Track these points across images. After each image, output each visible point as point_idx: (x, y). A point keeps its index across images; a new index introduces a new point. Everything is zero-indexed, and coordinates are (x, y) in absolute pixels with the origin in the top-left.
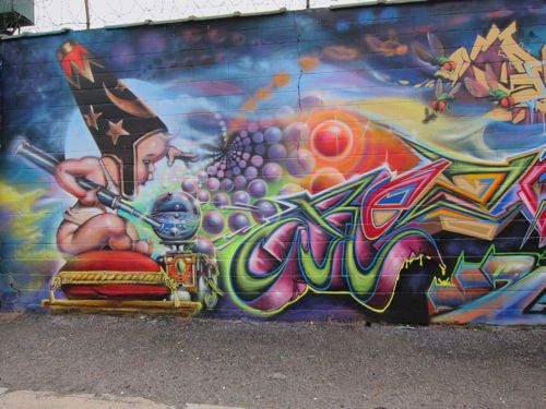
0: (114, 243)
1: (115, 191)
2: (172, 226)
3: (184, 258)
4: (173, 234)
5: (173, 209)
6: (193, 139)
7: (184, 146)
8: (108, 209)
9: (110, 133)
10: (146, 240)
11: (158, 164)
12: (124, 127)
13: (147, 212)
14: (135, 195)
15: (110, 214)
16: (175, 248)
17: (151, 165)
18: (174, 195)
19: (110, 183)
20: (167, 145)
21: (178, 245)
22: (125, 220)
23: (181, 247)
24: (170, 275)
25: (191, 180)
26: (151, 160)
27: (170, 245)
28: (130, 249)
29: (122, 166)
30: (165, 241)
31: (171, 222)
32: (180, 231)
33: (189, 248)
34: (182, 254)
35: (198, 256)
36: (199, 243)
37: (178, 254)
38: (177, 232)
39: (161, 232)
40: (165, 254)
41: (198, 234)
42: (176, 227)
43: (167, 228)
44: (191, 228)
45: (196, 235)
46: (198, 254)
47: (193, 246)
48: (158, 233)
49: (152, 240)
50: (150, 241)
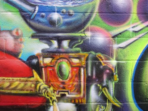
2: (52, 10)
3: (69, 59)
4: (52, 23)
10: (10, 32)
16: (55, 43)
21: (60, 40)
23: (65, 44)
24: (47, 82)
27: (48, 40)
30: (40, 34)
32: (64, 18)
33: (77, 45)
34: (66, 52)
35: (90, 56)
36: (92, 37)
37: (60, 52)
38: (59, 21)
39: (33, 19)
40: (41, 52)
41: (91, 24)
42: (58, 12)
43: (43, 14)
44: (82, 14)
45: (88, 25)
46: (90, 54)
47: (84, 42)
48: (28, 21)
49: (20, 32)
50: (17, 33)
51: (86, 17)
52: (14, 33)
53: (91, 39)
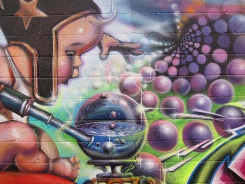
0: (23, 161)
1: (24, 91)
2: (106, 139)
3: (121, 183)
4: (106, 151)
5: (106, 117)
6: (135, 25)
7: (122, 33)
8: (15, 116)
9: (19, 14)
10: (68, 159)
11: (86, 57)
12: (40, 6)
13: (71, 121)
14: (53, 98)
15: (17, 121)
16: (109, 169)
17: (76, 58)
18: (110, 99)
19: (19, 80)
20: (100, 32)
21: (113, 166)
22: (38, 132)
23: (118, 169)
25: (133, 78)
26: (76, 51)
27: (103, 166)
28: (45, 171)
29: (36, 58)
30: (95, 161)
31: (104, 134)
32: (116, 146)
33: (129, 170)
34: (119, 177)
35: (142, 180)
36: (143, 162)
37: (113, 177)
38: (112, 149)
39: (89, 148)
40: (96, 177)
41: (141, 151)
42: (111, 141)
43: (98, 143)
44: (132, 143)
45: (139, 152)
46: (141, 178)
47: (135, 167)
48: (85, 149)
49: (77, 159)
50: (74, 160)
51: (137, 145)
52: (72, 160)
53: (142, 164)
